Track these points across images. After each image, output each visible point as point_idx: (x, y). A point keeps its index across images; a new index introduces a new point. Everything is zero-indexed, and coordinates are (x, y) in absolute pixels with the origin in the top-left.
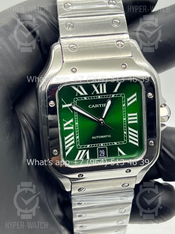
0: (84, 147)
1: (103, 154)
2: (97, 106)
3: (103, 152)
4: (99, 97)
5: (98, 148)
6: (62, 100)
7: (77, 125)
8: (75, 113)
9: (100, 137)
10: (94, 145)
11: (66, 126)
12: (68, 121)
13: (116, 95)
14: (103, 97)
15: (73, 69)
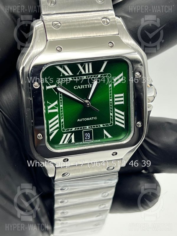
0: (69, 130)
1: (89, 137)
5: (84, 131)
7: (61, 107)
10: (80, 127)
11: (50, 109)
12: (52, 103)
13: (102, 75)
14: (89, 77)
15: (58, 48)
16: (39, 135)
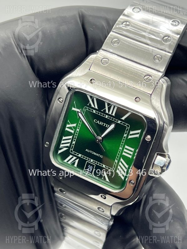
1: (90, 170)
2: (101, 123)
3: (91, 168)
4: (107, 117)
5: (87, 162)
6: (74, 103)
7: (77, 131)
8: (80, 119)
10: (86, 157)
11: (68, 128)
12: (71, 124)
13: (122, 123)
14: (110, 118)
15: (93, 80)
16: (47, 143)
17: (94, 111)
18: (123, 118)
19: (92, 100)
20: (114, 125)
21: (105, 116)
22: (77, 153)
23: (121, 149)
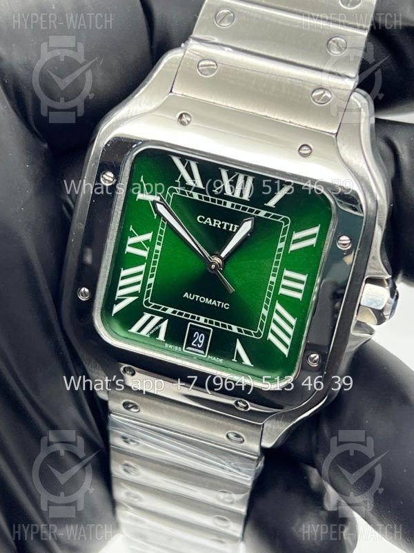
0: (159, 308)
1: (200, 344)
2: (217, 223)
3: (201, 339)
4: (229, 205)
5: (191, 325)
7: (157, 251)
8: (162, 220)
9: (202, 300)
11: (132, 245)
12: (140, 234)
13: (270, 214)
14: (238, 207)
15: (184, 116)
16: (83, 290)
17: (196, 196)
18: (272, 203)
19: (186, 168)
20: (250, 222)
21: (225, 204)
22: (163, 307)
23: (275, 281)
